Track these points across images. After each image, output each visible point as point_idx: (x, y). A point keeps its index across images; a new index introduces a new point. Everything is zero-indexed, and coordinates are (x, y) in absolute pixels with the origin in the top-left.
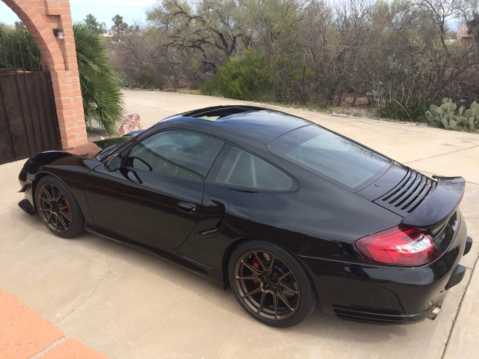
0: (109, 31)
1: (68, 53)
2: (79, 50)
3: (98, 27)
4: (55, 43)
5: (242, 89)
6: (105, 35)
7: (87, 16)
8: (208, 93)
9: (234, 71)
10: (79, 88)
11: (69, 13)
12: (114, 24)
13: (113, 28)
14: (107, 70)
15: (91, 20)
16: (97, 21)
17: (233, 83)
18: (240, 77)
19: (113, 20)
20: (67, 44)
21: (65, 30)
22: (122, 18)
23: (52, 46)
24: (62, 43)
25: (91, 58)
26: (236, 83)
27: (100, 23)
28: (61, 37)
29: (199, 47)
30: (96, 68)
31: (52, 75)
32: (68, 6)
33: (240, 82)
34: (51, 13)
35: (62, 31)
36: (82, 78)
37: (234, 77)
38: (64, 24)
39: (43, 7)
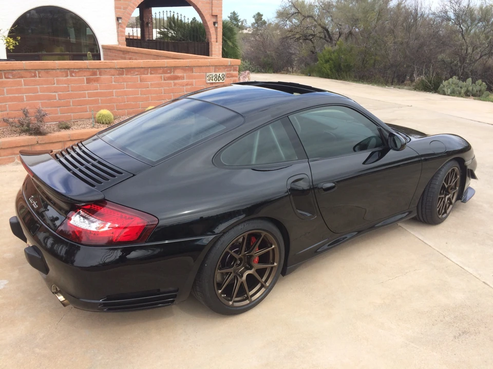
0: (250, 28)
1: (218, 34)
2: (224, 34)
3: (240, 24)
4: (214, 28)
5: (331, 70)
6: (245, 31)
7: (231, 13)
8: (309, 74)
9: (327, 57)
10: (221, 52)
11: (222, 14)
12: (254, 21)
13: (253, 25)
14: (236, 46)
15: (234, 17)
16: (239, 18)
17: (325, 65)
18: (331, 61)
19: (254, 17)
20: (219, 29)
21: (218, 22)
22: (262, 15)
23: (212, 30)
24: (216, 28)
25: (229, 39)
26: (327, 66)
27: (241, 20)
28: (216, 26)
29: (311, 40)
30: (230, 44)
31: (210, 44)
32: (221, 11)
33: (330, 65)
34: (213, 14)
35: (217, 23)
36: (223, 49)
37: (327, 61)
38: (218, 19)
39: (211, 11)
